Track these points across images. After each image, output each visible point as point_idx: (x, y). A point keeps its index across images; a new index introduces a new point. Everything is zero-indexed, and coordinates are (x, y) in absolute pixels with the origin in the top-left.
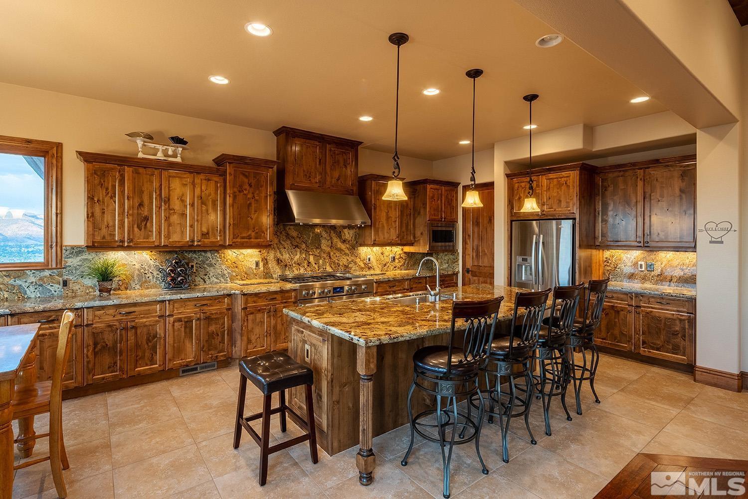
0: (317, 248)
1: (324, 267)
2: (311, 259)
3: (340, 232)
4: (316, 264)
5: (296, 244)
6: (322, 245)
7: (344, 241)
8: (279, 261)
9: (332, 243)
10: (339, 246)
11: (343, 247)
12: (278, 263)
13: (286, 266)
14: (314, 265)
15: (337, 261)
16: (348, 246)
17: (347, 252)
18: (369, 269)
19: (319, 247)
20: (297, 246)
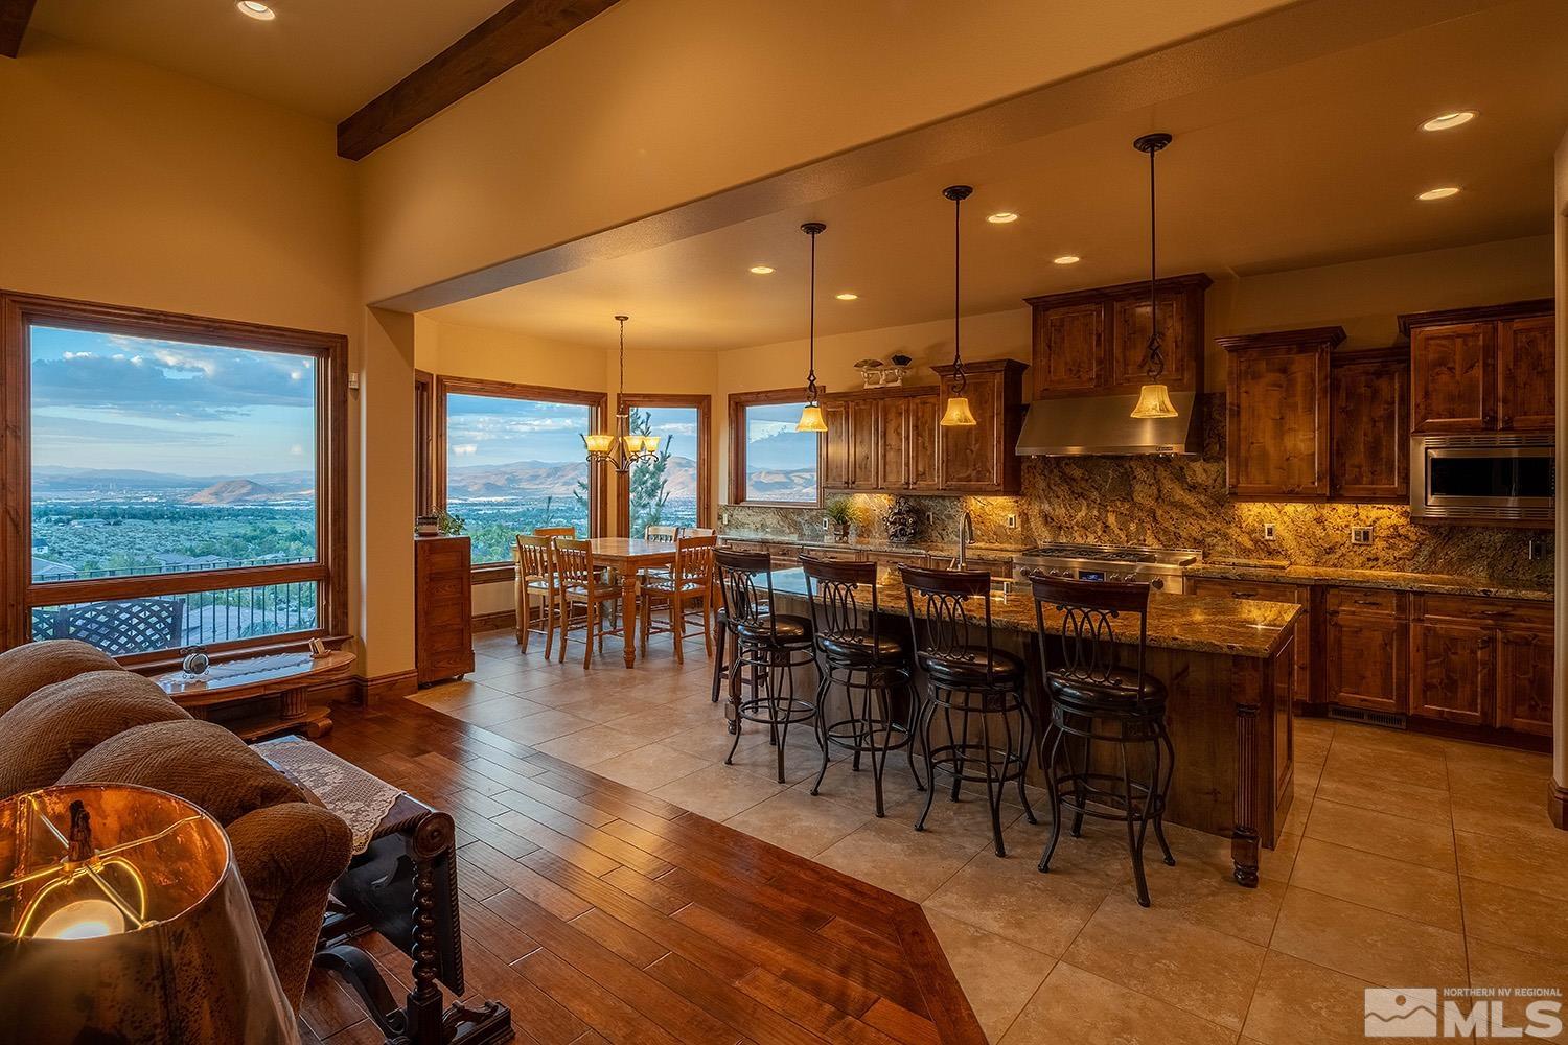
0: (1123, 500)
1: (1142, 538)
2: (1112, 519)
3: (1182, 469)
4: (1121, 529)
5: (1080, 491)
6: (1136, 494)
7: (1192, 488)
8: (1047, 519)
9: (1159, 491)
10: (1177, 498)
11: (1190, 499)
12: (1046, 523)
13: (1060, 528)
14: (1117, 531)
15: (1172, 528)
16: (1203, 498)
17: (1203, 510)
18: (1270, 553)
19: (1129, 497)
20: (1081, 495)
